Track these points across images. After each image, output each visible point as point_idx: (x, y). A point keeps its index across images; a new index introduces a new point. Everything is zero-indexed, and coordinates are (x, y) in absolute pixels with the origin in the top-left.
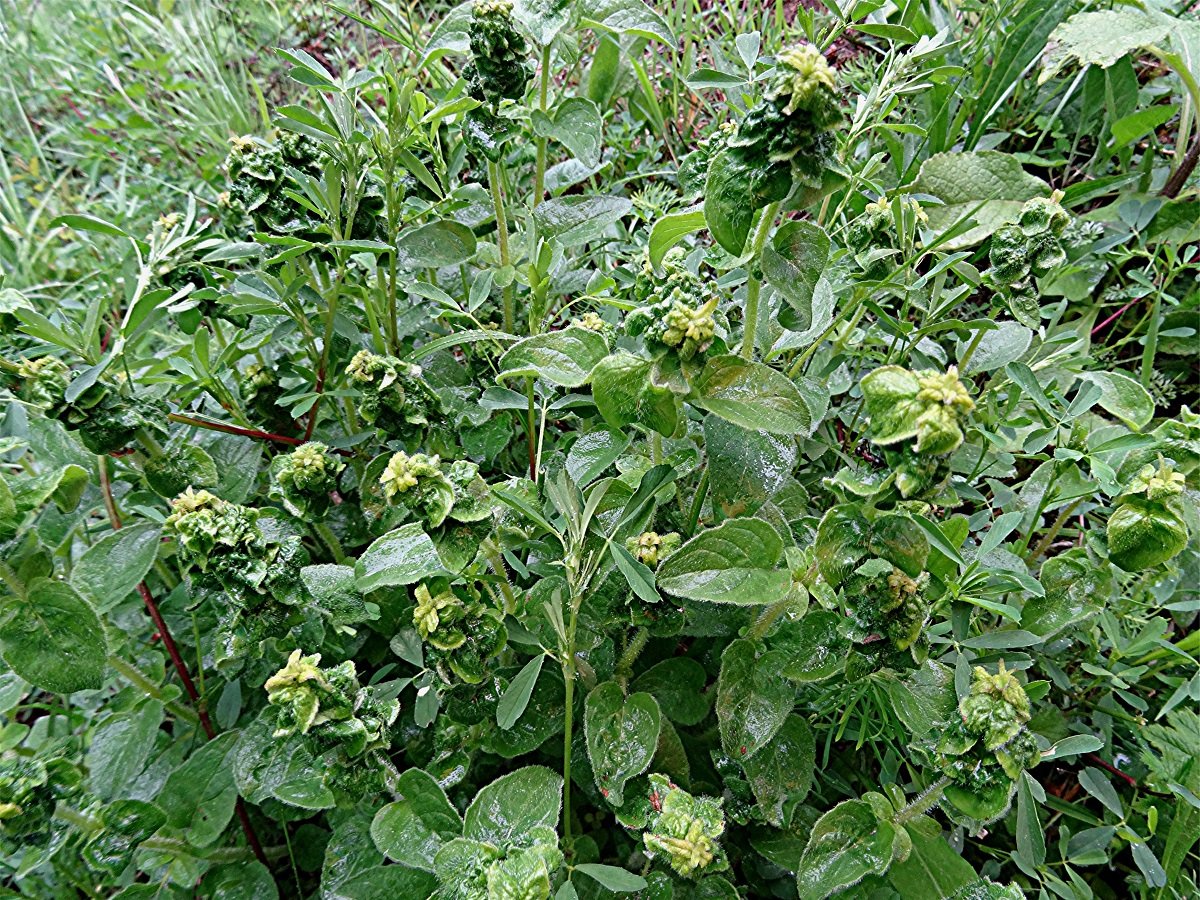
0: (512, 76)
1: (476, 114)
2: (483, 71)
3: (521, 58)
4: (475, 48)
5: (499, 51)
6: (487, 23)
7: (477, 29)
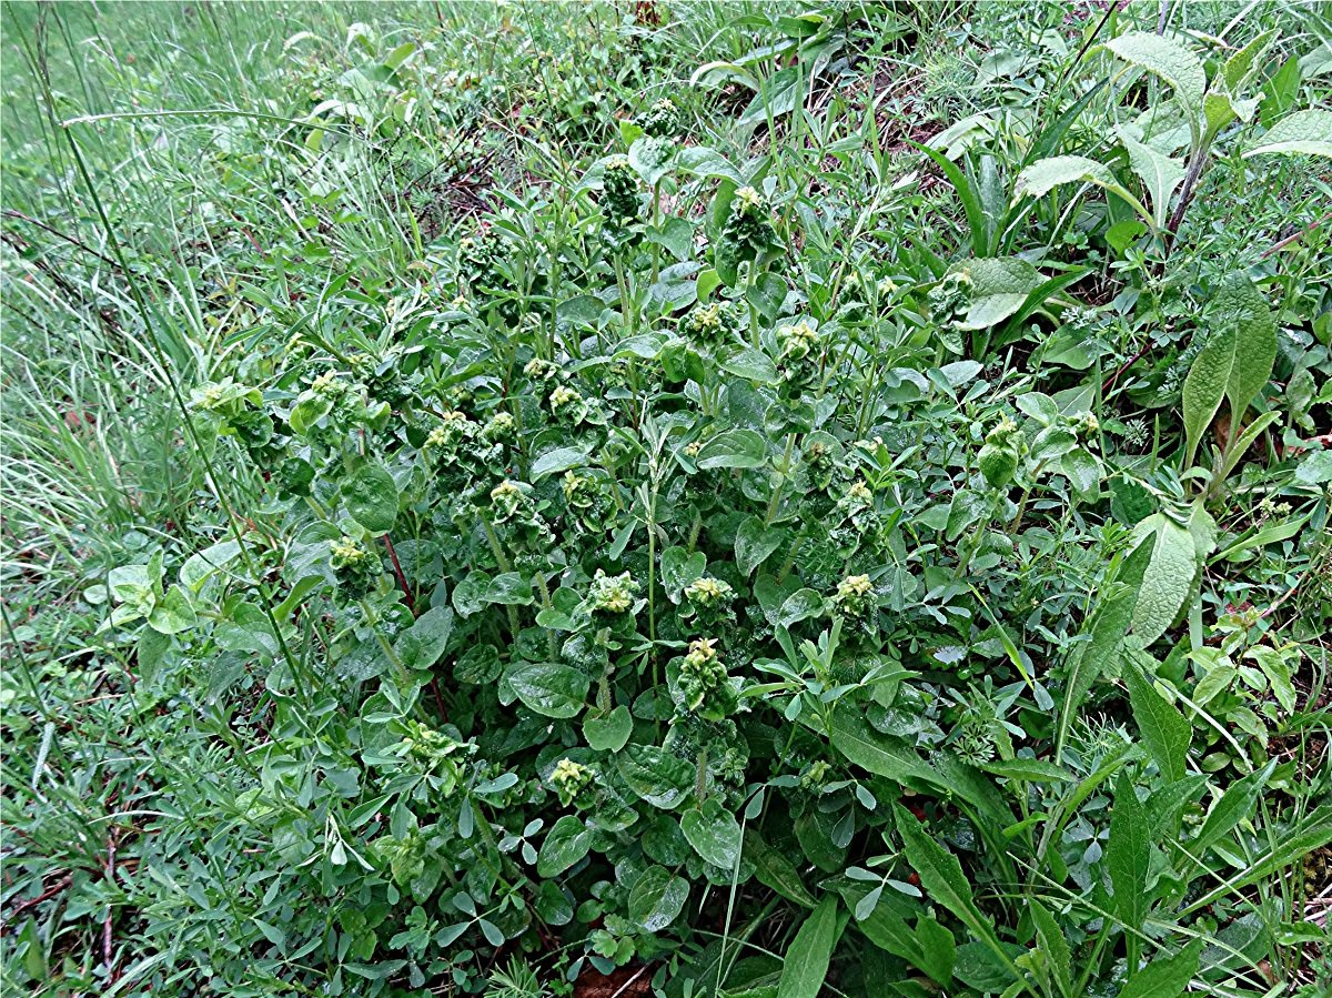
0: (628, 203)
1: (607, 226)
2: (611, 200)
3: (633, 193)
4: (606, 187)
5: (620, 189)
6: (613, 174)
7: (607, 177)
